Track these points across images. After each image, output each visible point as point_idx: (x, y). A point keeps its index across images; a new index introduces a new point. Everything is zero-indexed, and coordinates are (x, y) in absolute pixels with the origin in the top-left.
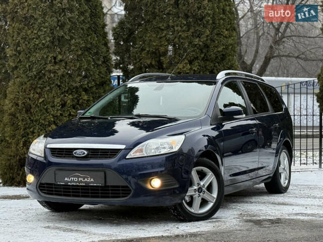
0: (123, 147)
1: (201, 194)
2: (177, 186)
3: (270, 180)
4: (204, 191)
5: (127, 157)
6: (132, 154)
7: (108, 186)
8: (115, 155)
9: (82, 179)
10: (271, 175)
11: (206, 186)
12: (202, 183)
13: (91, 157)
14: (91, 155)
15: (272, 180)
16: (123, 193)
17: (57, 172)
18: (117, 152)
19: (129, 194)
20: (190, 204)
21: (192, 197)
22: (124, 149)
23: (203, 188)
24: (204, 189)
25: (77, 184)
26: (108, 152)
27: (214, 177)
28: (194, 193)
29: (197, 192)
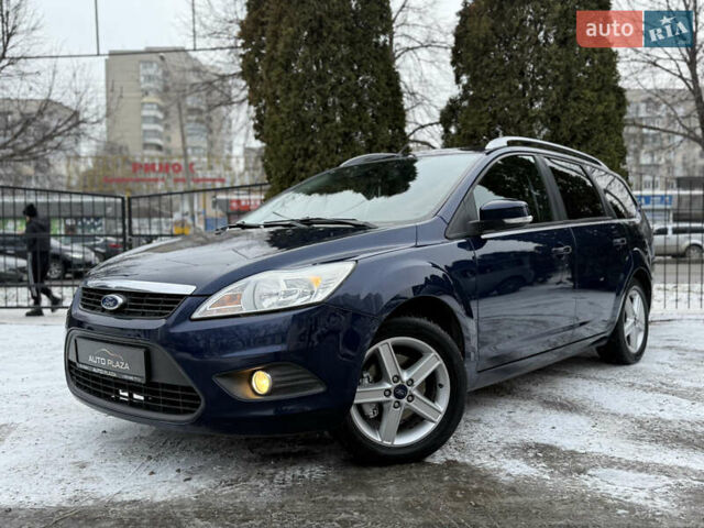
0: (188, 290)
1: (404, 401)
2: (321, 390)
3: (604, 343)
4: (412, 396)
5: (196, 315)
6: (208, 309)
7: (157, 385)
8: (171, 309)
9: (110, 362)
10: (607, 334)
11: (417, 384)
12: (405, 376)
13: (129, 313)
14: (131, 307)
15: (609, 342)
16: (184, 404)
17: (80, 341)
18: (177, 303)
19: (197, 406)
20: (375, 423)
21: (380, 406)
22: (191, 295)
23: (409, 388)
24: (412, 390)
25: (106, 372)
26: (159, 302)
27: (441, 362)
28: (384, 398)
29: (392, 397)
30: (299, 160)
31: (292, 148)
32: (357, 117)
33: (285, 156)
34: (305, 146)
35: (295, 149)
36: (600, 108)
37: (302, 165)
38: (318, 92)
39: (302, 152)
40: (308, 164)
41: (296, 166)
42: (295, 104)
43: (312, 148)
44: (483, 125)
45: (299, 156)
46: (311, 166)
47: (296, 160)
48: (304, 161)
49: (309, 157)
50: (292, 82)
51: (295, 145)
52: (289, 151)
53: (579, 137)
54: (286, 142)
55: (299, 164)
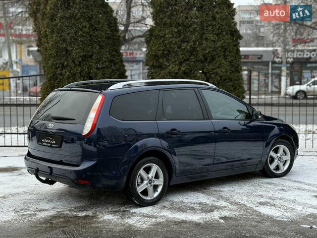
30: (59, 69)
31: (55, 63)
32: (90, 47)
33: (51, 67)
34: (62, 62)
35: (57, 64)
36: (219, 44)
37: (60, 72)
38: (68, 34)
39: (60, 65)
40: (64, 72)
41: (58, 72)
42: (56, 40)
43: (66, 63)
44: (160, 50)
45: (59, 67)
46: (65, 73)
47: (57, 69)
48: (62, 70)
49: (64, 68)
50: (55, 28)
51: (57, 61)
52: (53, 64)
53: (209, 59)
54: (52, 60)
55: (59, 71)
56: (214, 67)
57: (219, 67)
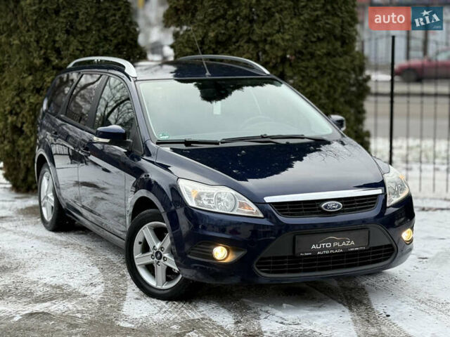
56: (270, 31)
57: (278, 32)
